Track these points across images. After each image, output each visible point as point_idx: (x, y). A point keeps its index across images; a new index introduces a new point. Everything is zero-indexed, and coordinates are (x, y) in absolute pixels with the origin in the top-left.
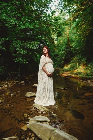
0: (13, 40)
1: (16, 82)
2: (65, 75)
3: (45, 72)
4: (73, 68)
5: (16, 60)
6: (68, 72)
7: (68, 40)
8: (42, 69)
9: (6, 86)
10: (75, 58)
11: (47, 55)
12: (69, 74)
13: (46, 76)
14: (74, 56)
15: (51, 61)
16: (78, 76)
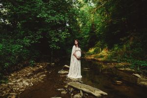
0: (48, 30)
1: (48, 63)
2: (89, 58)
3: (76, 56)
4: (96, 52)
5: (51, 46)
6: (92, 56)
7: (93, 25)
8: (74, 55)
9: (41, 67)
10: (99, 43)
11: (77, 45)
12: (93, 58)
13: (75, 59)
14: (98, 41)
15: (80, 49)
16: (100, 59)
